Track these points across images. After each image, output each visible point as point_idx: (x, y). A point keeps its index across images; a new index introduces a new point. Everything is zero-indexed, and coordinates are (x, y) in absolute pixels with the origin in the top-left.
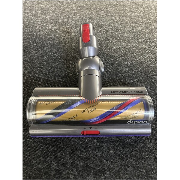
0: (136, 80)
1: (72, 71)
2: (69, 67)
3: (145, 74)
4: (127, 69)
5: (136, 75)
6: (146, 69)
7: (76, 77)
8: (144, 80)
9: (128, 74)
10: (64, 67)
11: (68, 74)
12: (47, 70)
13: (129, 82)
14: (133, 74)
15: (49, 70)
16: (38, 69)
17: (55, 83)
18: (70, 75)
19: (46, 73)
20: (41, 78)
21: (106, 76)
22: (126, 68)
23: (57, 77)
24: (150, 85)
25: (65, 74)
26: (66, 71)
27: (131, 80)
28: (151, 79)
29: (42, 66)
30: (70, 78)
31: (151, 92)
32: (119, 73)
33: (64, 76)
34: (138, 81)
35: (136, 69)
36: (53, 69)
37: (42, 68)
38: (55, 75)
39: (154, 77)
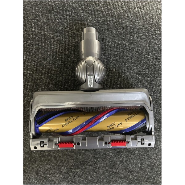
0: (136, 36)
1: (69, 24)
2: (66, 20)
3: (146, 28)
4: (128, 23)
5: (137, 30)
6: (149, 22)
7: (74, 32)
8: (145, 36)
9: (129, 28)
10: (61, 19)
11: (65, 28)
12: (43, 23)
13: (129, 38)
14: (135, 28)
15: (45, 23)
16: (34, 22)
17: (52, 38)
18: (68, 29)
19: (42, 27)
20: (38, 32)
21: (105, 30)
22: (128, 20)
23: (54, 31)
24: (150, 42)
25: (62, 28)
26: (63, 24)
27: (131, 35)
28: (152, 35)
29: (38, 17)
30: (68, 32)
31: (150, 49)
32: (120, 27)
33: (61, 30)
34: (138, 37)
35: (138, 23)
36: (49, 21)
37: (37, 20)
38: (52, 29)
39: (156, 32)
